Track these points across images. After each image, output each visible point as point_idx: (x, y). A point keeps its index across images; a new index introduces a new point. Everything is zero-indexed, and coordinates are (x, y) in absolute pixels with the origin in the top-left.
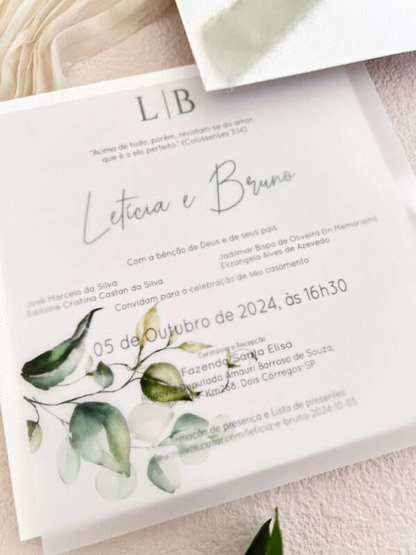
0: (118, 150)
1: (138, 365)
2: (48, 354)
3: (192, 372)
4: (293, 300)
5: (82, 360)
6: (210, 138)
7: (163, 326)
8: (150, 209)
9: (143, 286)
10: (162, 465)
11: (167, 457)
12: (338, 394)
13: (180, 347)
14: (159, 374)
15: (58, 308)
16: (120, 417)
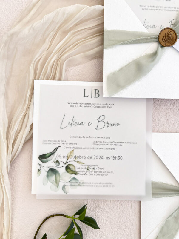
0: (75, 104)
1: (66, 163)
2: (45, 155)
3: (78, 168)
4: (108, 158)
5: (53, 158)
6: (101, 107)
7: (74, 155)
8: (79, 124)
9: (72, 144)
10: (66, 187)
11: (67, 186)
12: (111, 184)
13: (77, 162)
14: (71, 167)
15: (50, 144)
16: (59, 174)
